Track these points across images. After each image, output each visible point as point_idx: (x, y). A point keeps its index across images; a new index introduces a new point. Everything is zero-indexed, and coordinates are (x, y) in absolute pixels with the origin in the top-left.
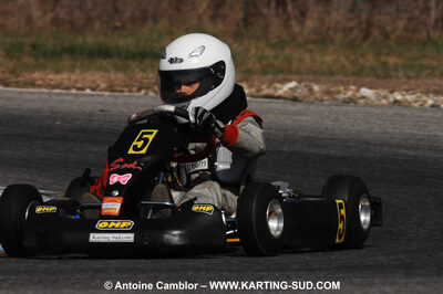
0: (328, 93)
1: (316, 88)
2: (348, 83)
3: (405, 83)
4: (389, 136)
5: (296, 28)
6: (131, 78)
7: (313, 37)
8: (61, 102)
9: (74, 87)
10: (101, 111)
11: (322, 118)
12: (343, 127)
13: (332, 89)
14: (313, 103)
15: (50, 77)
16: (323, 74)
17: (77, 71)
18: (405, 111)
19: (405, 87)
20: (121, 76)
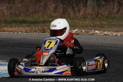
0: (86, 32)
1: (83, 31)
2: (92, 29)
3: (108, 29)
4: (103, 44)
5: (77, 14)
6: (31, 29)
7: (82, 17)
8: (12, 36)
9: (16, 32)
10: (24, 38)
11: (85, 39)
12: (90, 42)
13: (87, 31)
14: (82, 35)
15: (9, 29)
16: (85, 27)
17: (17, 27)
18: (108, 37)
19: (108, 30)
20: (29, 28)
